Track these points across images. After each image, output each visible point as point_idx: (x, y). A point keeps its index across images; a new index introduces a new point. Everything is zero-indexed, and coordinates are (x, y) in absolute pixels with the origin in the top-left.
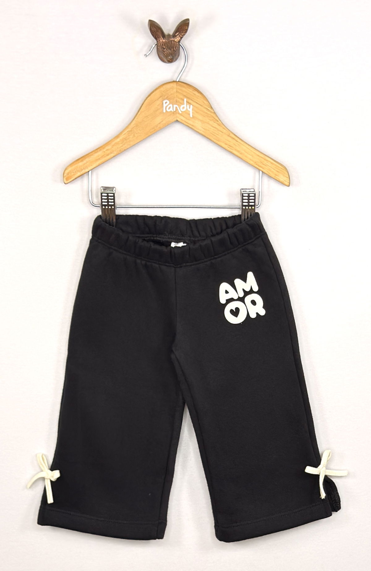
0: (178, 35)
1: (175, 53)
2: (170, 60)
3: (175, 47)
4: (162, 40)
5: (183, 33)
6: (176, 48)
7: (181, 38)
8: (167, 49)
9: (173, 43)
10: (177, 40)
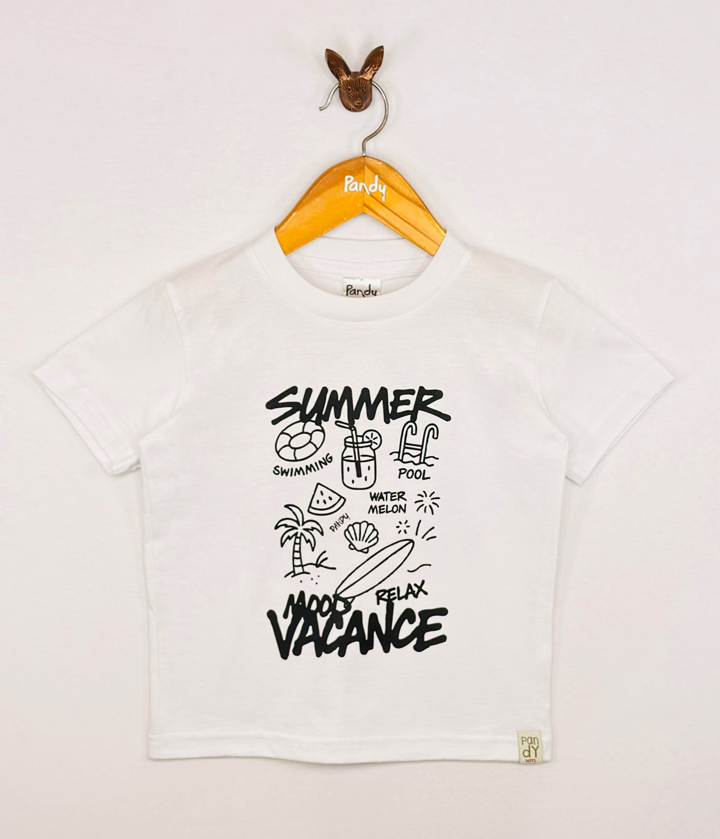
0: (368, 70)
1: (365, 94)
2: (358, 105)
3: (364, 87)
4: (345, 78)
5: (375, 67)
6: (367, 89)
7: (374, 75)
8: (354, 90)
9: (362, 83)
10: (368, 77)
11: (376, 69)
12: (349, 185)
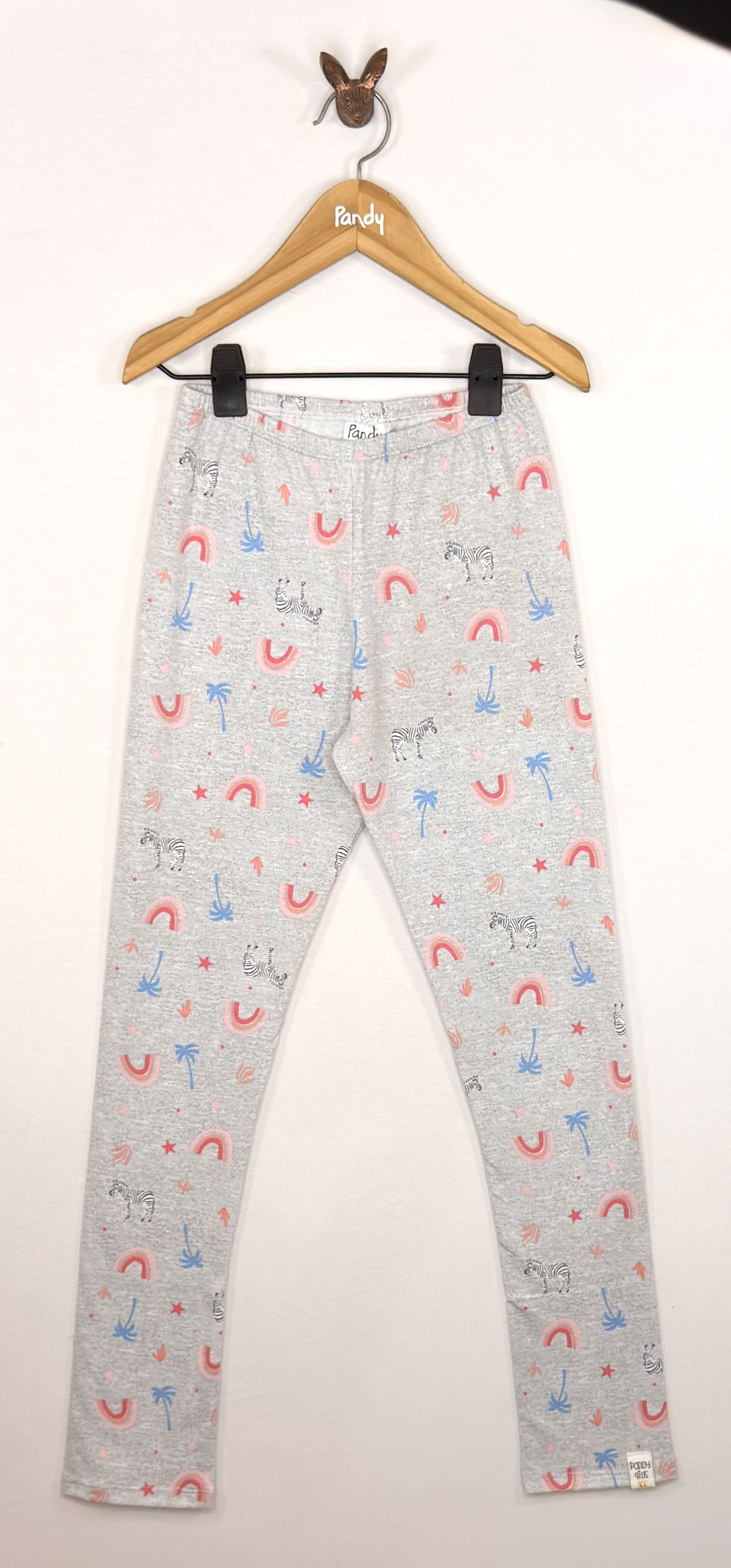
0: (369, 77)
1: (367, 107)
2: (357, 119)
3: (365, 97)
4: (343, 87)
5: (377, 73)
6: (369, 99)
7: (375, 83)
8: (353, 102)
9: (362, 93)
10: (369, 85)
11: (377, 76)
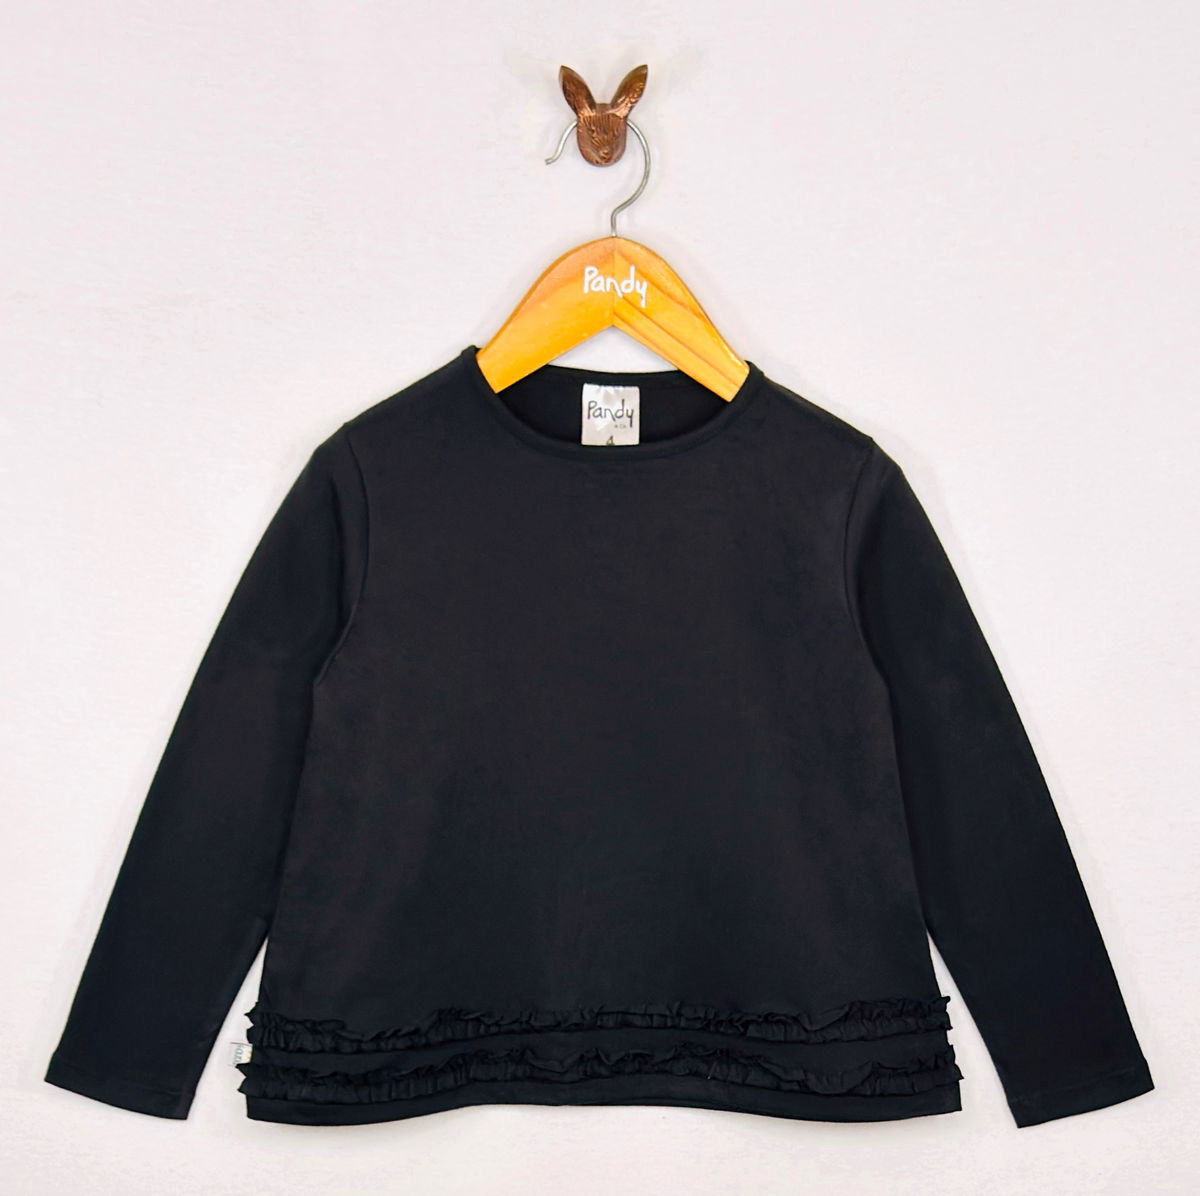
0: (622, 102)
1: (617, 140)
2: (604, 156)
3: (615, 128)
5: (634, 97)
6: (620, 131)
8: (599, 133)
9: (612, 121)
12: (590, 282)
